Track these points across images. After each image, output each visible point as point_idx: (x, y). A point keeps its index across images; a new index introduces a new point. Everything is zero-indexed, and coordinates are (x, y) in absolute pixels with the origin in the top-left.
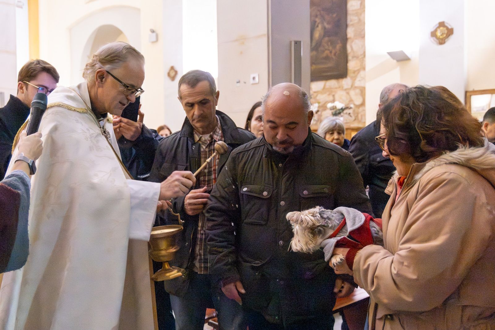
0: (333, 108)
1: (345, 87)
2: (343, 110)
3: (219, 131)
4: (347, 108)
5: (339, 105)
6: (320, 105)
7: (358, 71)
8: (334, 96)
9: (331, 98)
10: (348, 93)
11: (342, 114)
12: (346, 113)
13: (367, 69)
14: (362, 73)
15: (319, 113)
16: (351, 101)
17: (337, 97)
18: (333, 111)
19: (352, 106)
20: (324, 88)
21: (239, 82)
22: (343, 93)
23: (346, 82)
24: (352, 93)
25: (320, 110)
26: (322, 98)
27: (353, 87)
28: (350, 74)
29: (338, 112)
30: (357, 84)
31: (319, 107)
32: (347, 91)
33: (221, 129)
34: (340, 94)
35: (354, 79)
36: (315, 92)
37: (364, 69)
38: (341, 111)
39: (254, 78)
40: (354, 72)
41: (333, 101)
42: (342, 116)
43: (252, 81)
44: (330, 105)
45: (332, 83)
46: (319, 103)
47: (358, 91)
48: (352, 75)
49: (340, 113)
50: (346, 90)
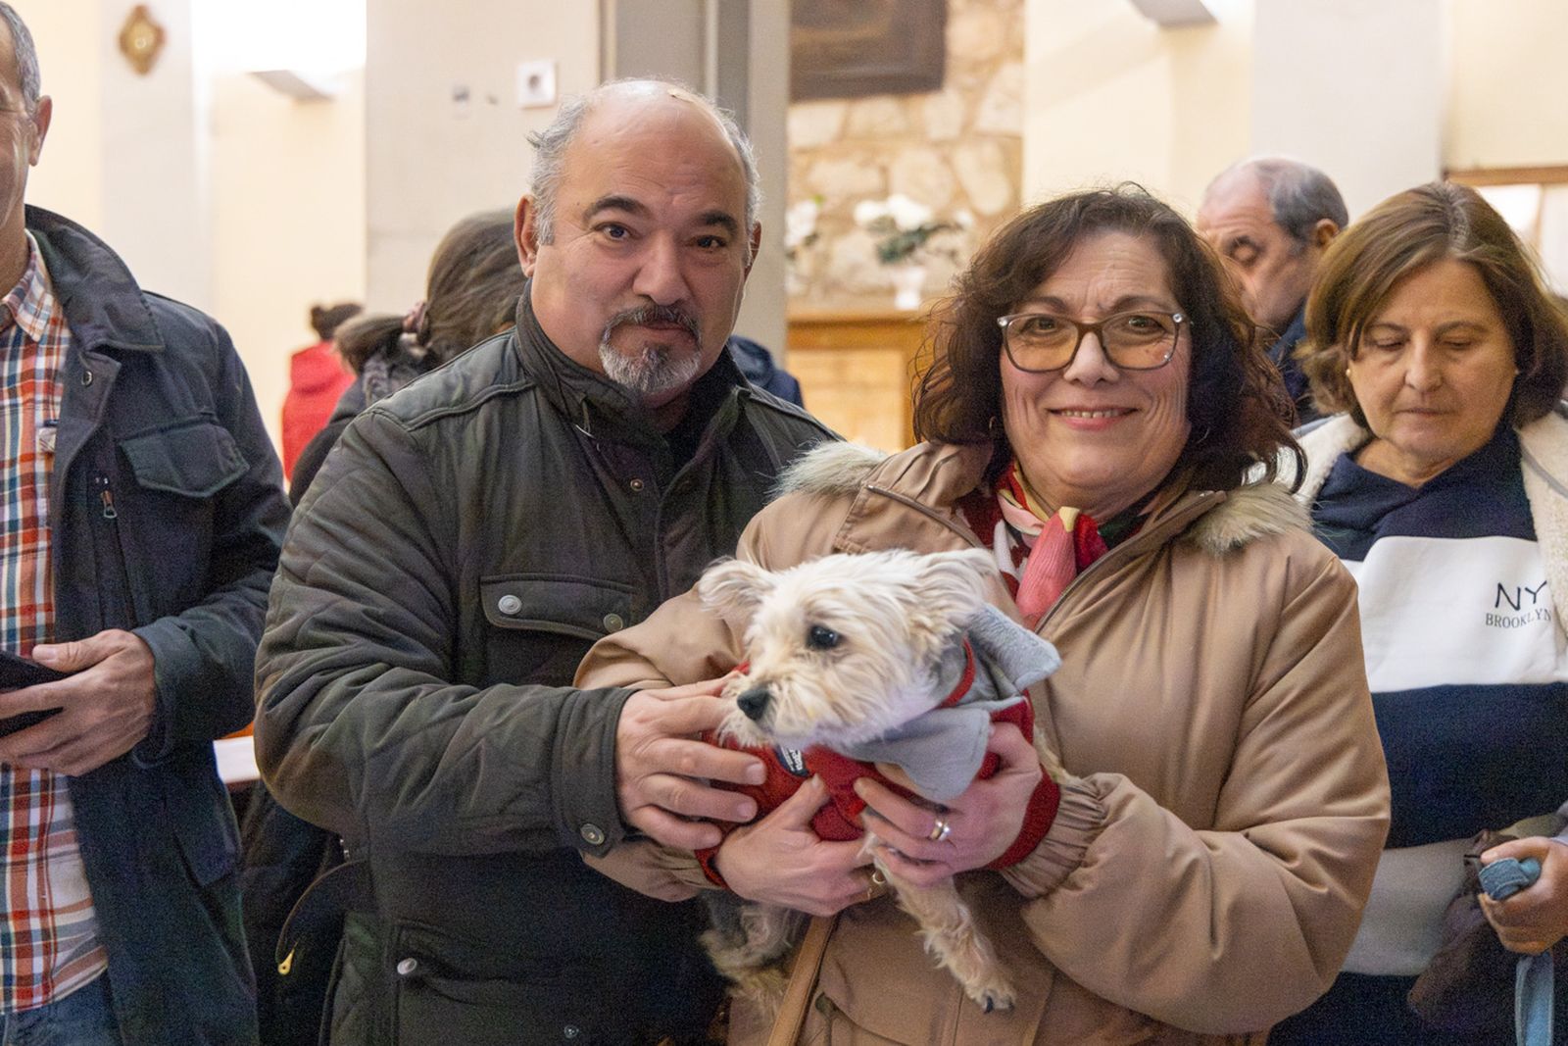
0: (885, 224)
1: (936, 132)
2: (923, 233)
3: (43, 296)
4: (941, 226)
5: (909, 213)
6: (828, 207)
7: (994, 63)
8: (884, 170)
9: (872, 179)
10: (947, 161)
11: (920, 253)
12: (939, 251)
13: (1034, 51)
14: (1009, 72)
15: (820, 246)
16: (961, 195)
17: (899, 174)
18: (883, 239)
19: (964, 217)
20: (843, 134)
21: (462, 96)
22: (928, 159)
23: (939, 111)
24: (966, 160)
25: (826, 228)
26: (835, 176)
27: (969, 132)
28: (958, 76)
29: (903, 243)
30: (989, 118)
31: (821, 218)
32: (944, 149)
33: (49, 286)
34: (912, 162)
35: (974, 96)
36: (802, 151)
37: (1018, 52)
38: (915, 239)
39: (534, 81)
40: (976, 66)
41: (883, 194)
42: (920, 263)
43: (524, 96)
44: (867, 212)
45: (878, 113)
46: (820, 199)
47: (990, 151)
48: (969, 80)
49: (910, 249)
50: (938, 144)
